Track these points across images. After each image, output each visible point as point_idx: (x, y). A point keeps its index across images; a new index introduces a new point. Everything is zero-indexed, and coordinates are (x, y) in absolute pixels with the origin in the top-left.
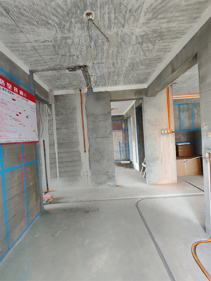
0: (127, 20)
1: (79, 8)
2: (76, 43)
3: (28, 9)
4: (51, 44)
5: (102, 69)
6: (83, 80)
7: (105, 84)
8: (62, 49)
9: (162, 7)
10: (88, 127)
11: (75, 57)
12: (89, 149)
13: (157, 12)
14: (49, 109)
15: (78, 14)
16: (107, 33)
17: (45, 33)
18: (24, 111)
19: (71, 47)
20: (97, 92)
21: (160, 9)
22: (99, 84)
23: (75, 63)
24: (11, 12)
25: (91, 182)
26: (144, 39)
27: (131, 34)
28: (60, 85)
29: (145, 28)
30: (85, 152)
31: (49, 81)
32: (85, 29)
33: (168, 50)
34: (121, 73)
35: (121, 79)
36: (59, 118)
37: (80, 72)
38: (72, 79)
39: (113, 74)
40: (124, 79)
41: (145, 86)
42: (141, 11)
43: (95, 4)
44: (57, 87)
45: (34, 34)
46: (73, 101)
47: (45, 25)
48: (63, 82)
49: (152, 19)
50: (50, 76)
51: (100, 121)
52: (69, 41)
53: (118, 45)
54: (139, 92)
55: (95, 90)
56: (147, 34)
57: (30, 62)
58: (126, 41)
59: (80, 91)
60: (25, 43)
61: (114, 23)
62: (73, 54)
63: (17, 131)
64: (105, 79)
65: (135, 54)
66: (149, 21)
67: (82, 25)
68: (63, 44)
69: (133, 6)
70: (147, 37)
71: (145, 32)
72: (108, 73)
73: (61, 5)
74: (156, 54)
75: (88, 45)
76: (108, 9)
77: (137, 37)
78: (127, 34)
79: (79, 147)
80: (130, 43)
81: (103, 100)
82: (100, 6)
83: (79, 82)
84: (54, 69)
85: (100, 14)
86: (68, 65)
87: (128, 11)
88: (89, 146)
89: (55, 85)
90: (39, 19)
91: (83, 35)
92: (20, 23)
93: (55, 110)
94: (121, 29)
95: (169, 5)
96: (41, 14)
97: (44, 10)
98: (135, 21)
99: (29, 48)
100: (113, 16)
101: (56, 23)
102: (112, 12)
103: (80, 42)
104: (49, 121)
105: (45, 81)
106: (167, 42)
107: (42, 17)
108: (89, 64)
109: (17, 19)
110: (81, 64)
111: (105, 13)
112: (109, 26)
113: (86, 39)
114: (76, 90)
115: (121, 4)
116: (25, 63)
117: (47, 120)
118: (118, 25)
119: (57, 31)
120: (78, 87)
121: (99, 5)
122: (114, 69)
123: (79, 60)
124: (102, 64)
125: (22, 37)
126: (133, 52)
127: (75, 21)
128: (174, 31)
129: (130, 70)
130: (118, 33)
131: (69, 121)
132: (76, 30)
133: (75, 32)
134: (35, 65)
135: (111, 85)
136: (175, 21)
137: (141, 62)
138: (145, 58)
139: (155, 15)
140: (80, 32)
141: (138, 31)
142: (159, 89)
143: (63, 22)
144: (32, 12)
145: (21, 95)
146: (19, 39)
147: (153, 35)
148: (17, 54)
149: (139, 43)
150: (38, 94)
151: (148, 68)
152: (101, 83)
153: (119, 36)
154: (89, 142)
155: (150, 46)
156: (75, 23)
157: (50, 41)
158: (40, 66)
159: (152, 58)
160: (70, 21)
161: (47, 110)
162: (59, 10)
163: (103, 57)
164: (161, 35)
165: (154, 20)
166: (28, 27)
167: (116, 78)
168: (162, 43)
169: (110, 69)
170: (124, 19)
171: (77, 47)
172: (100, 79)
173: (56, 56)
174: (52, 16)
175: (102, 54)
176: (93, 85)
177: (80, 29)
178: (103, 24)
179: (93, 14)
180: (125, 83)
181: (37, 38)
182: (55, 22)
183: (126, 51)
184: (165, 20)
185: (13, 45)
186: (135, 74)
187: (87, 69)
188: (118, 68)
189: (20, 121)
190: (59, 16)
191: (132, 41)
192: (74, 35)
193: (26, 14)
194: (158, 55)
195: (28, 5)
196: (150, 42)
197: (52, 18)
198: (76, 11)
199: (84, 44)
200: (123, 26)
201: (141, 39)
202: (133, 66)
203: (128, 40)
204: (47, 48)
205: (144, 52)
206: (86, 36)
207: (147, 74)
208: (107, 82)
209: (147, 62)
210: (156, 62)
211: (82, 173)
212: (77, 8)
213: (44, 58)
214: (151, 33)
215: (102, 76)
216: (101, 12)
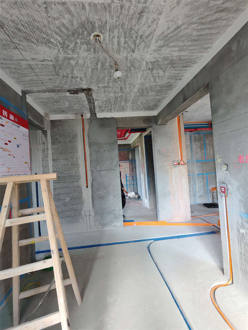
0: (137, 46)
1: (86, 29)
2: (80, 64)
3: (26, 25)
4: (50, 63)
5: (108, 94)
6: (86, 105)
7: (111, 109)
8: (63, 70)
9: (174, 36)
10: (90, 158)
11: (78, 79)
12: (92, 184)
13: (169, 40)
14: (43, 136)
15: (85, 35)
16: (116, 57)
17: (45, 52)
18: (15, 138)
19: (74, 68)
20: (101, 117)
21: (171, 37)
22: (104, 109)
23: (78, 86)
24: (6, 26)
25: (95, 223)
26: (155, 66)
27: (141, 60)
28: (58, 108)
29: (155, 55)
30: (87, 187)
31: (44, 104)
32: (91, 51)
33: (179, 78)
34: (129, 98)
35: (129, 105)
36: (56, 147)
37: (82, 95)
38: (73, 103)
39: (120, 99)
40: (132, 105)
41: (155, 113)
42: (153, 37)
43: (104, 27)
44: (54, 111)
45: (31, 52)
46: (74, 127)
47: (46, 44)
48: (63, 105)
49: (163, 46)
50: (47, 98)
51: (105, 151)
52: (73, 62)
53: (127, 70)
54: (148, 120)
55: (100, 115)
56: (157, 61)
57: (24, 81)
58: (135, 66)
59: (82, 116)
60: (19, 60)
61: (123, 48)
62: (76, 76)
63: (6, 163)
64: (111, 104)
65: (145, 79)
66: (160, 48)
67: (89, 47)
68: (65, 65)
69: (144, 32)
70: (158, 63)
71: (155, 58)
72: (115, 98)
73: (66, 24)
74: (166, 81)
75: (94, 67)
76: (117, 33)
77: (147, 63)
78: (137, 60)
79: (80, 181)
80: (140, 68)
81: (108, 127)
82: (110, 29)
83: (81, 107)
84: (53, 91)
85: (109, 37)
86: (69, 87)
87: (139, 37)
88: (93, 180)
89: (52, 108)
90: (39, 36)
91: (88, 57)
92: (15, 39)
93: (51, 137)
94: (130, 54)
95: (181, 34)
96: (42, 32)
97: (46, 27)
98: (146, 48)
99: (24, 67)
100: (122, 40)
101: (59, 42)
102: (122, 36)
103: (85, 63)
104: (44, 150)
105: (41, 104)
106: (178, 70)
107: (43, 35)
108: (94, 87)
109: (12, 34)
110: (85, 87)
111: (114, 37)
112: (118, 50)
113: (92, 61)
114: (77, 115)
115: (131, 29)
116: (16, 83)
117: (41, 150)
118: (127, 50)
119: (59, 51)
120: (80, 111)
121: (108, 28)
122: (122, 94)
123: (83, 82)
124: (108, 88)
125: (16, 54)
126: (142, 77)
127: (81, 42)
128: (185, 59)
129: (139, 96)
130: (127, 57)
131: (69, 151)
132: (81, 51)
133: (80, 54)
134: (29, 85)
135: (117, 111)
136: (186, 50)
137: (151, 88)
138: (155, 84)
139: (166, 43)
140: (86, 53)
141: (149, 57)
142: (170, 118)
143: (67, 42)
144: (31, 28)
145: (11, 120)
146: (12, 56)
147: (164, 62)
148: (8, 72)
149: (149, 69)
150: (31, 119)
151: (159, 95)
152: (106, 109)
153: (128, 61)
154: (92, 176)
155: (161, 73)
156: (81, 44)
157: (50, 60)
158: (35, 86)
159: (163, 85)
160: (75, 42)
161: (41, 138)
162: (63, 29)
163: (110, 81)
164: (172, 63)
165: (165, 48)
166: (25, 43)
167: (123, 104)
168: (173, 70)
169: (118, 93)
170: (134, 44)
171: (81, 69)
172: (106, 104)
173: (56, 77)
174: (54, 34)
175: (109, 77)
176: (97, 110)
177: (86, 51)
178: (112, 47)
179: (102, 37)
180: (133, 110)
181: (35, 56)
182: (57, 41)
183: (136, 76)
184: (177, 49)
185: (4, 62)
186: (144, 101)
187: (91, 93)
188: (126, 93)
189: (10, 151)
190: (63, 35)
191: (141, 66)
192: (79, 56)
193: (24, 30)
194: (169, 82)
195: (27, 21)
196: (161, 68)
197: (54, 36)
198: (83, 32)
199: (90, 66)
200: (133, 51)
201: (151, 65)
202: (142, 92)
203: (138, 65)
204: (46, 68)
205: (154, 78)
206: (92, 58)
207: (157, 100)
208: (113, 108)
209: (157, 88)
210: (166, 88)
211: (83, 212)
212: (84, 29)
213: (41, 78)
214: (162, 61)
215: (108, 101)
216: (110, 35)
